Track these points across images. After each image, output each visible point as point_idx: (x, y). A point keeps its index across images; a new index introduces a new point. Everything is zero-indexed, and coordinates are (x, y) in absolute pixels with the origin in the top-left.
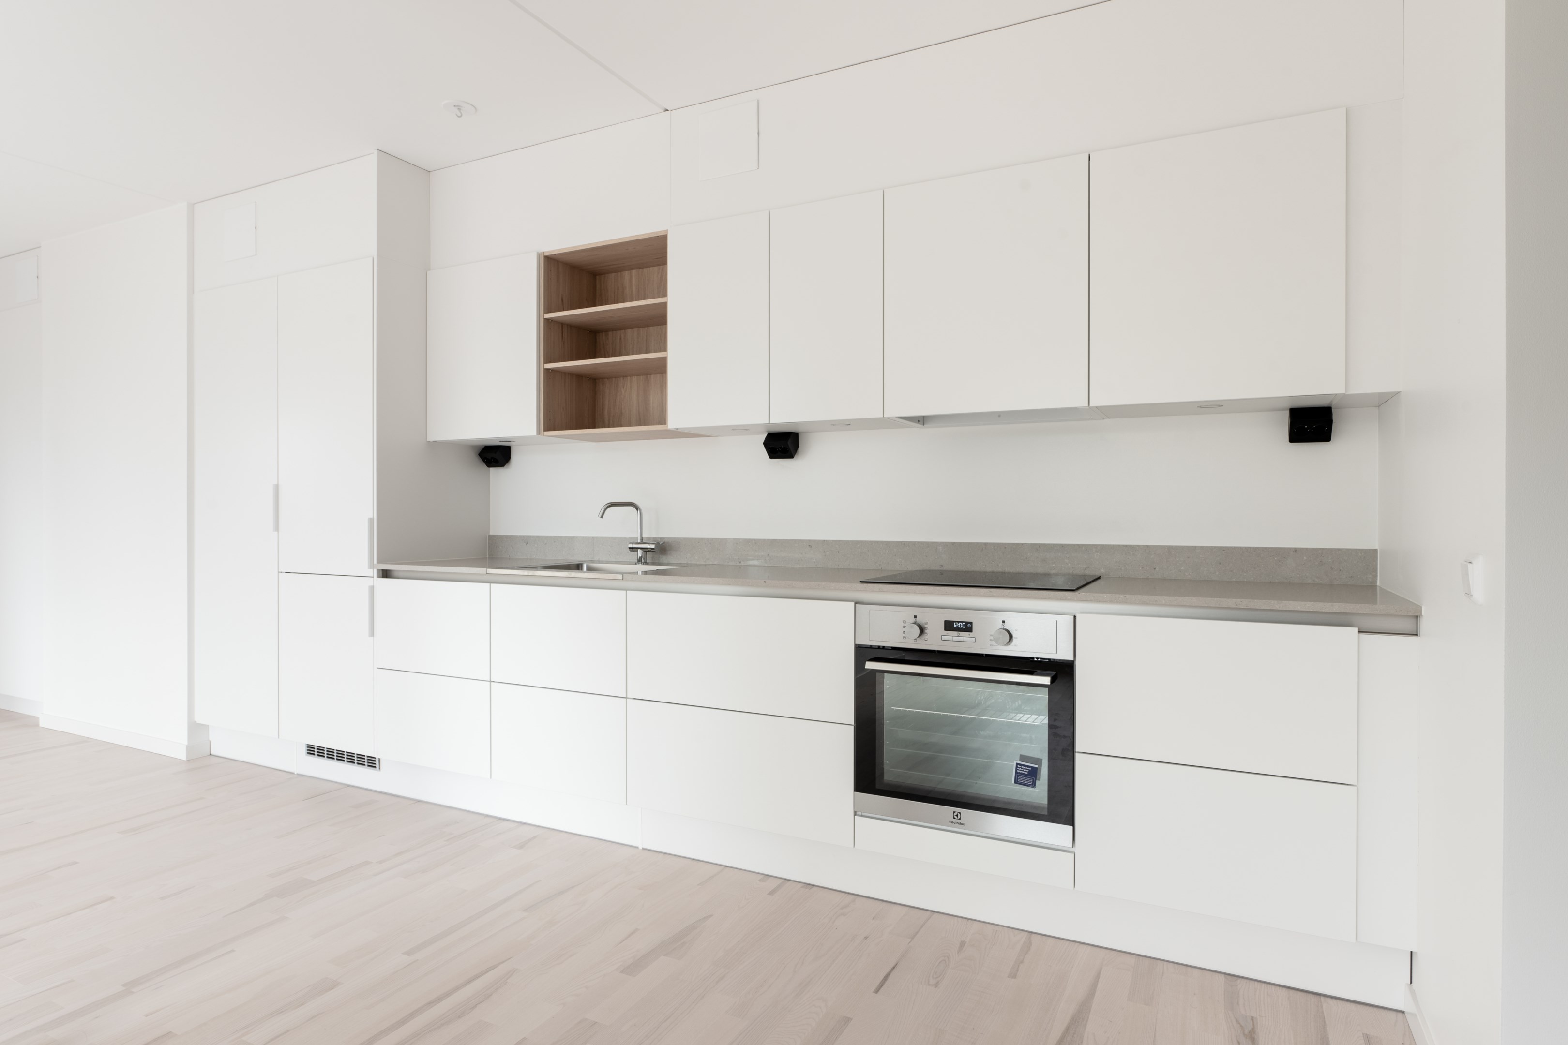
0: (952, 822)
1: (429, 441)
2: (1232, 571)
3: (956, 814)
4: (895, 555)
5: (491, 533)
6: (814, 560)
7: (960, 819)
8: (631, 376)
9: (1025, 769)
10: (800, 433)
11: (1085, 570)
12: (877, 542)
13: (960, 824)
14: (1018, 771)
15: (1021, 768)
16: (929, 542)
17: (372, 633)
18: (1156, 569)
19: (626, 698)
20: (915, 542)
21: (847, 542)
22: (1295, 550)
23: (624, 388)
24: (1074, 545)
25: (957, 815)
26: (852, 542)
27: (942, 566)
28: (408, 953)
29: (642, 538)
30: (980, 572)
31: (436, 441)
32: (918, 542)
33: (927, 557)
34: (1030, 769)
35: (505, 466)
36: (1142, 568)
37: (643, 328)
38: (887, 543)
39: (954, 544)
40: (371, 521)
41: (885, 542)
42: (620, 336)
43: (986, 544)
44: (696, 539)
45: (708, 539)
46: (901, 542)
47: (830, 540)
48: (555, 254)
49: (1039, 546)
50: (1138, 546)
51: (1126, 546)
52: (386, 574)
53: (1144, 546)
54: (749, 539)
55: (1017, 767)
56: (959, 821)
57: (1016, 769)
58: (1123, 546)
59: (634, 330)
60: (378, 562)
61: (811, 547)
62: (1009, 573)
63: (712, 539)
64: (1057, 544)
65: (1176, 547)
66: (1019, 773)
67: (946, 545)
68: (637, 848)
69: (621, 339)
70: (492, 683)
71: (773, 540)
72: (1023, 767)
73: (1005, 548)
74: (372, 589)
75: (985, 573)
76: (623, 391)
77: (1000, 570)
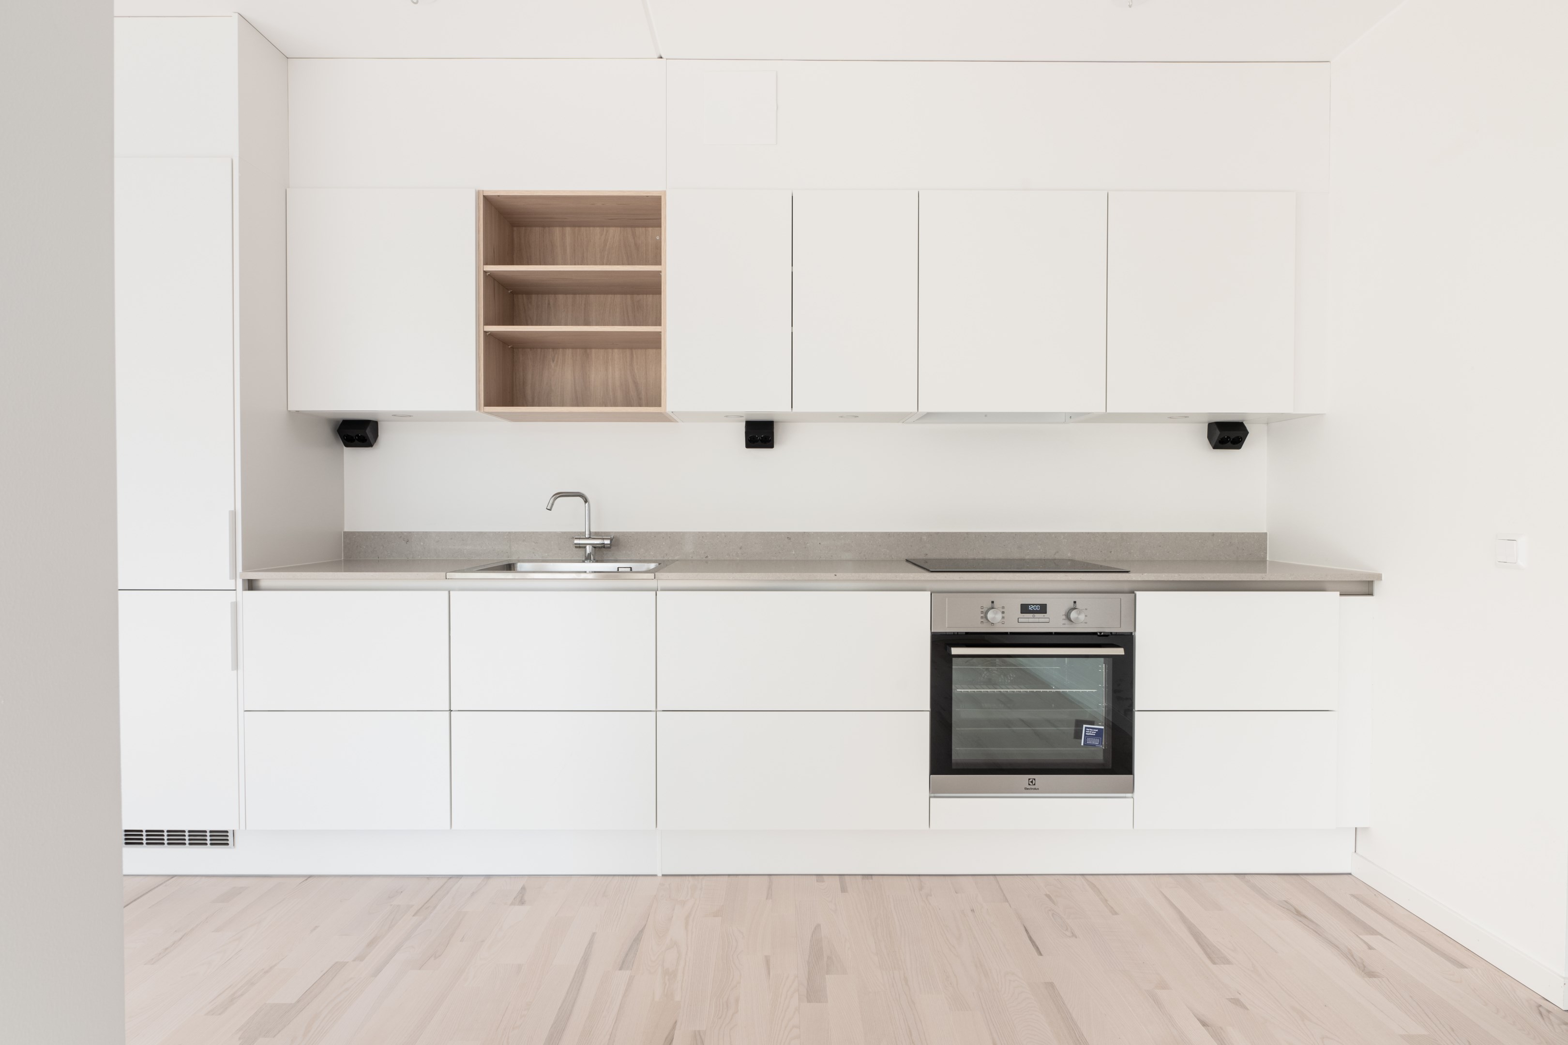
0: (1027, 789)
1: (290, 411)
2: (1168, 552)
3: (1031, 780)
4: (880, 546)
5: (346, 530)
6: (794, 553)
7: (1035, 785)
8: (564, 348)
10: (777, 422)
11: (1055, 554)
12: (862, 533)
13: (1035, 789)
16: (913, 533)
18: (1112, 553)
19: (656, 711)
20: (900, 533)
22: (1213, 534)
23: (553, 361)
24: (1046, 533)
25: (1032, 782)
26: (835, 533)
27: (927, 554)
29: (590, 533)
30: (962, 560)
31: (298, 411)
32: (903, 533)
33: (911, 546)
36: (1101, 551)
37: (580, 295)
38: (872, 534)
39: (937, 533)
40: (233, 514)
41: (869, 533)
42: (549, 301)
43: (967, 533)
44: (651, 533)
45: (667, 533)
47: (811, 532)
48: (499, 196)
49: (1016, 535)
50: (1098, 533)
51: (1088, 533)
53: (1103, 533)
54: (718, 532)
56: (1033, 787)
58: (1086, 533)
59: (568, 296)
60: (245, 568)
62: (989, 559)
63: (672, 533)
64: (1031, 533)
65: (1127, 534)
67: (930, 535)
68: (656, 875)
69: (549, 304)
73: (985, 536)
74: (235, 606)
75: (967, 560)
76: (553, 365)
77: (980, 557)
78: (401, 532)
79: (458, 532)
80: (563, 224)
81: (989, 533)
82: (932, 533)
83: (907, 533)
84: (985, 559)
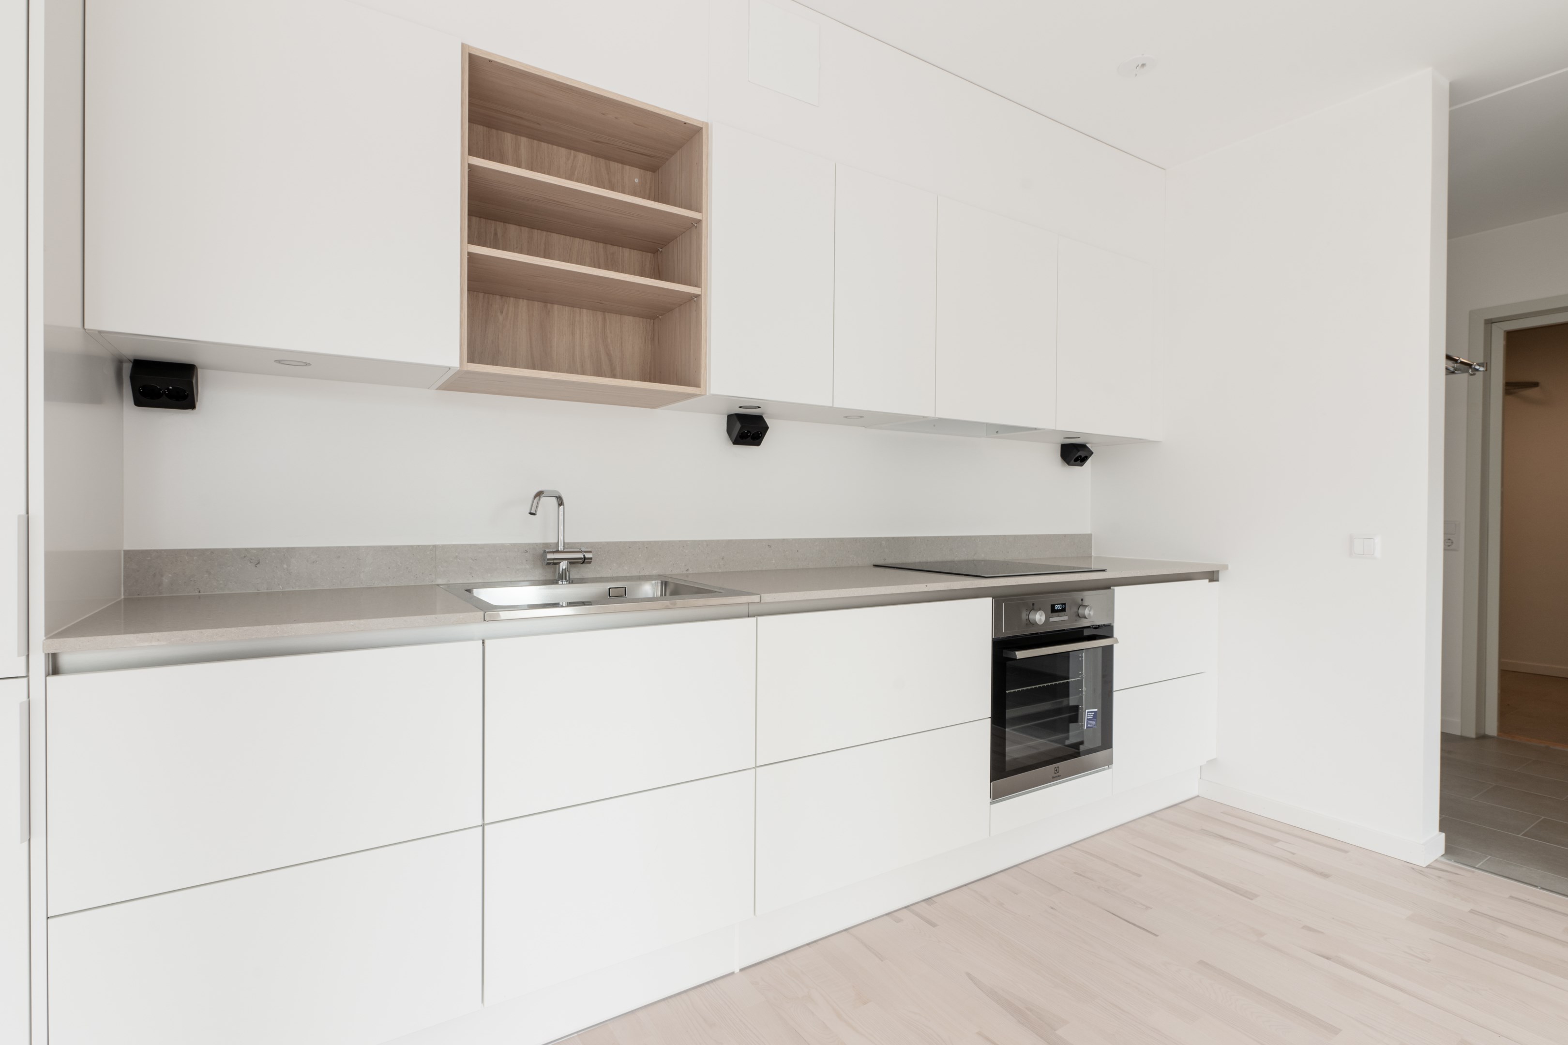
4: (849, 552)
5: (128, 546)
6: (774, 562)
8: (517, 297)
12: (833, 539)
20: (864, 538)
21: (806, 540)
22: (1065, 536)
23: (502, 312)
26: (811, 539)
29: (565, 544)
32: (867, 538)
34: (1093, 713)
38: (842, 540)
39: (893, 538)
41: (840, 538)
42: (495, 230)
43: (915, 538)
44: (625, 543)
46: (853, 538)
47: (790, 539)
51: (995, 536)
54: (699, 541)
59: (523, 228)
61: (771, 547)
62: (930, 562)
67: (888, 539)
69: (496, 234)
73: (928, 540)
76: (501, 318)
77: (924, 560)
78: (246, 550)
79: (350, 547)
80: (517, 131)
81: (930, 537)
82: (889, 537)
83: (870, 539)
84: (927, 562)
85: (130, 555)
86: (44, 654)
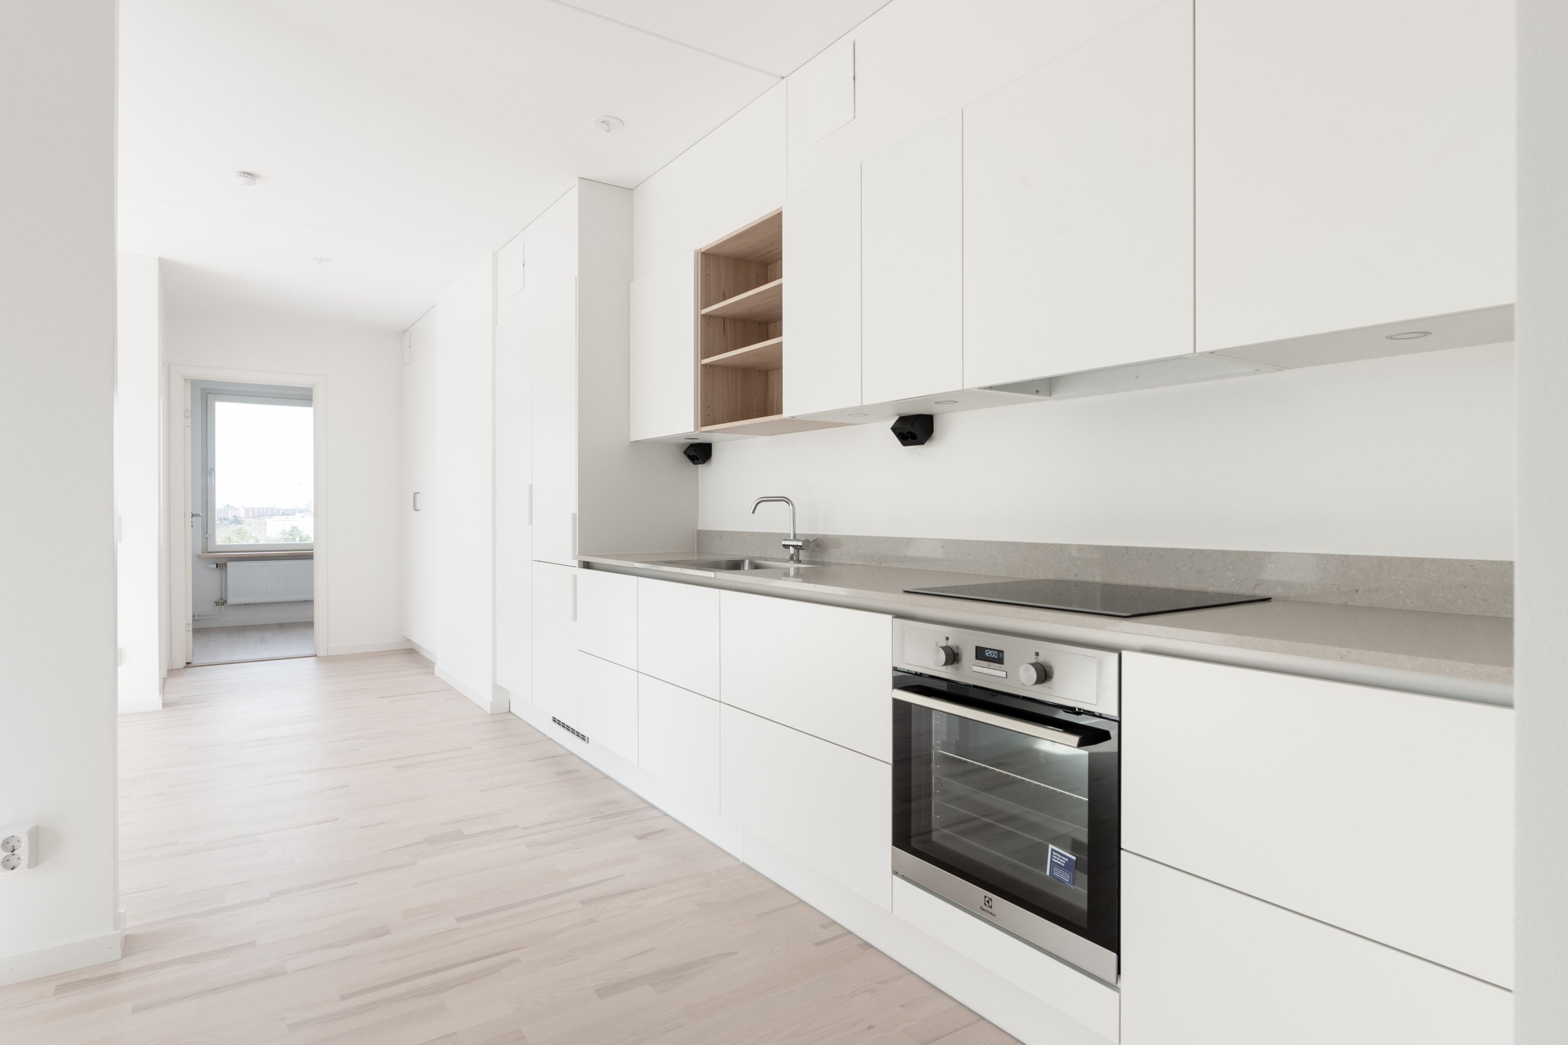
0: (983, 910)
1: (632, 442)
2: (1485, 600)
3: (987, 899)
4: (1026, 560)
5: (699, 529)
7: (991, 907)
9: (1061, 859)
10: (936, 414)
11: (1255, 588)
12: (1008, 543)
13: (992, 914)
14: (1053, 860)
15: (1057, 857)
16: (1062, 544)
17: (575, 618)
18: (1359, 592)
19: (720, 702)
20: (1047, 544)
21: (977, 542)
24: (1240, 552)
25: (988, 902)
26: (982, 542)
27: (1077, 575)
28: (459, 920)
29: (795, 535)
30: (1120, 586)
31: (638, 441)
32: (1051, 544)
33: (1060, 562)
34: (1067, 860)
35: (706, 463)
36: (1338, 589)
40: (574, 515)
41: (1016, 543)
43: (1127, 548)
46: (1032, 544)
48: (709, 249)
49: (1193, 553)
50: (1332, 555)
52: (587, 565)
53: (1341, 556)
55: (1052, 854)
56: (989, 909)
57: (1052, 857)
58: (1309, 554)
60: (581, 553)
61: (943, 547)
64: (1217, 551)
65: (1391, 559)
66: (1054, 863)
68: (738, 861)
70: (639, 673)
71: (909, 538)
72: (1059, 855)
73: (1151, 554)
74: (575, 578)
75: (1126, 587)
81: (1155, 549)
82: (1083, 545)
83: (1055, 545)
84: (1150, 588)
85: (699, 532)
86: (577, 561)
